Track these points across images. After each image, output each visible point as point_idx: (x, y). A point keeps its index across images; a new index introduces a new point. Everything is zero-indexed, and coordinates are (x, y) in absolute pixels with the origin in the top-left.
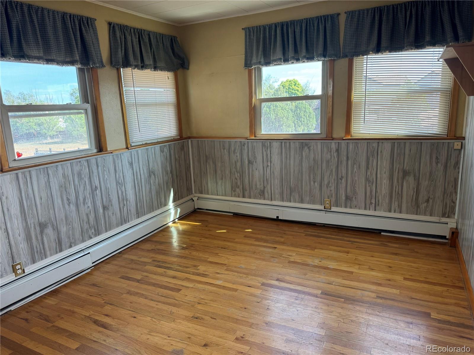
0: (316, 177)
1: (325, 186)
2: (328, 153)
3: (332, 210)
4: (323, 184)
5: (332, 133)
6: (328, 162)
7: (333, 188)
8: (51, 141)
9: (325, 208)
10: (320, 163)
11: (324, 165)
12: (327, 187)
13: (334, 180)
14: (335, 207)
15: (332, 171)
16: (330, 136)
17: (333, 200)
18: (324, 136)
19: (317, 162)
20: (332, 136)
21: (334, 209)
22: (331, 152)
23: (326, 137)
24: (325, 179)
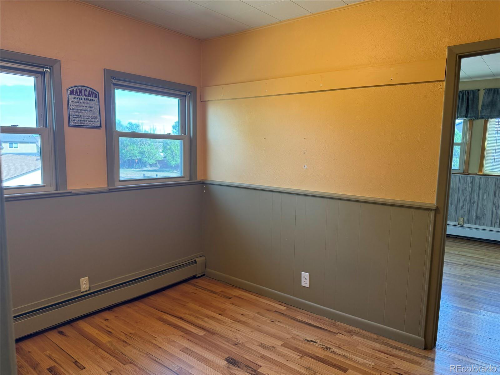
0: (453, 201)
1: (460, 208)
2: (464, 184)
3: (464, 226)
4: (458, 206)
5: (468, 170)
6: (463, 190)
7: (466, 210)
8: (149, 169)
9: (458, 224)
10: (457, 191)
11: (460, 192)
12: (462, 209)
13: (468, 204)
14: (467, 224)
15: (466, 197)
16: (467, 172)
17: (466, 218)
18: (461, 171)
19: (454, 190)
20: (468, 172)
21: (465, 225)
22: (466, 183)
23: (463, 173)
24: (460, 203)
